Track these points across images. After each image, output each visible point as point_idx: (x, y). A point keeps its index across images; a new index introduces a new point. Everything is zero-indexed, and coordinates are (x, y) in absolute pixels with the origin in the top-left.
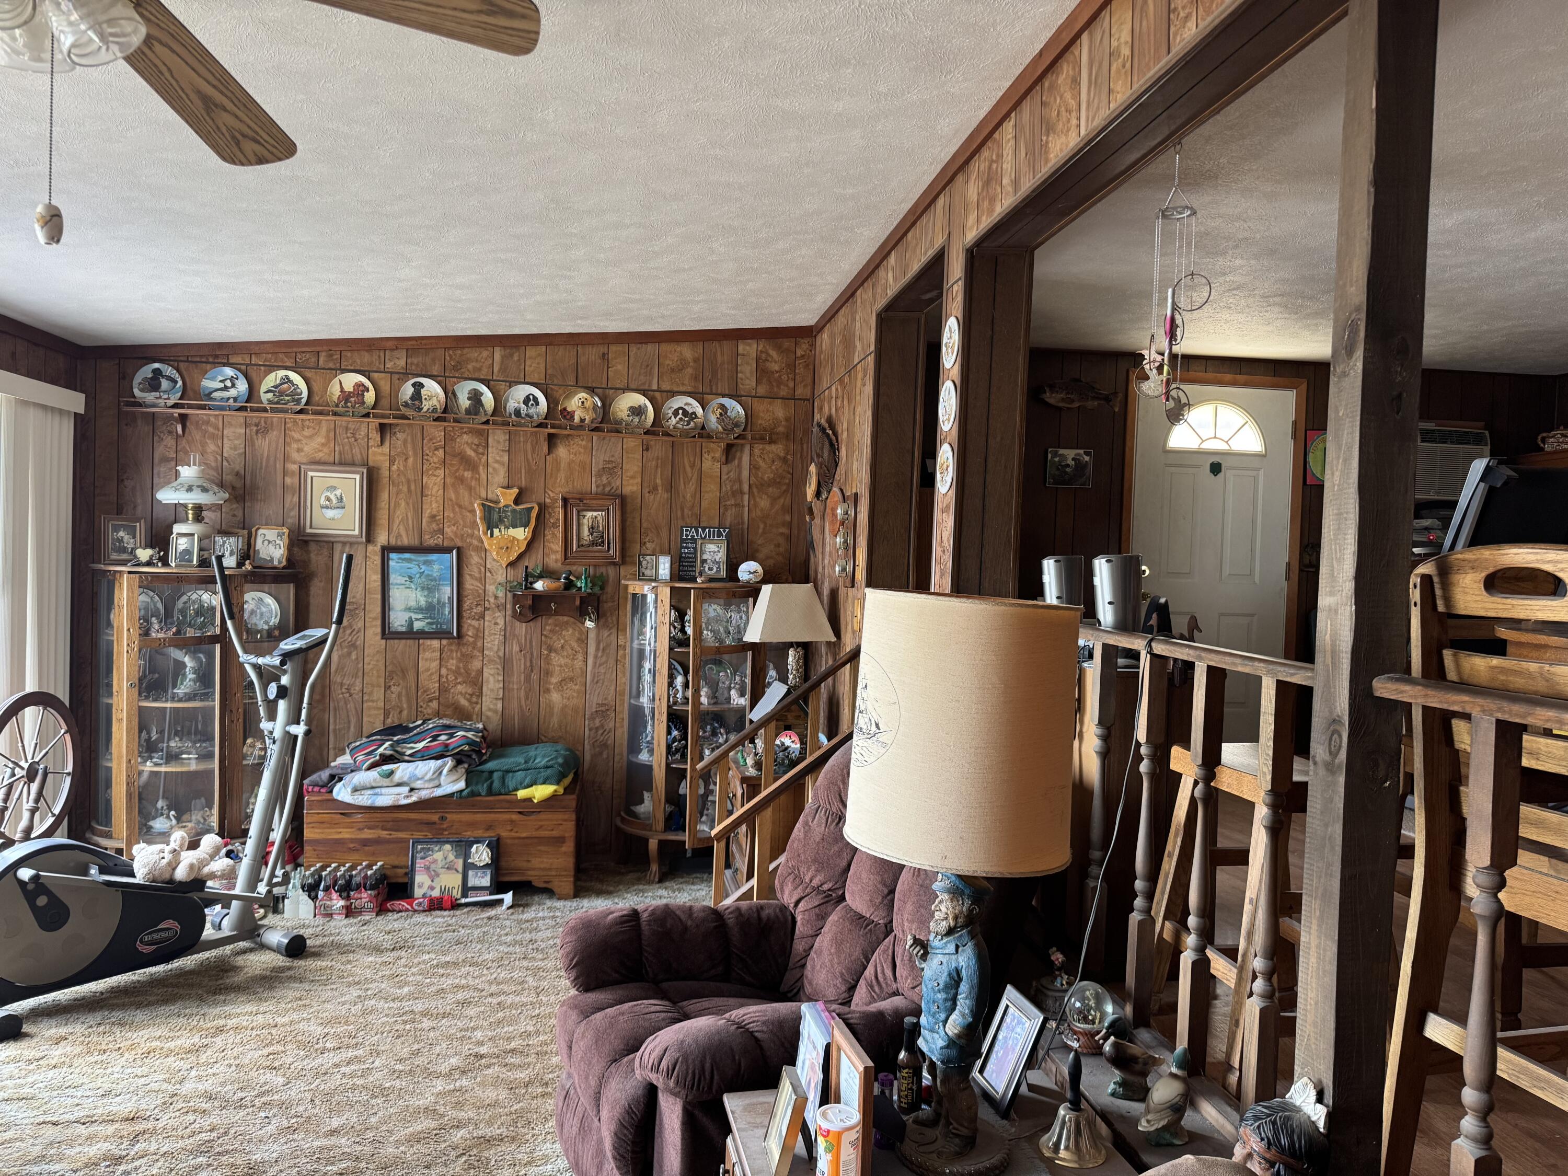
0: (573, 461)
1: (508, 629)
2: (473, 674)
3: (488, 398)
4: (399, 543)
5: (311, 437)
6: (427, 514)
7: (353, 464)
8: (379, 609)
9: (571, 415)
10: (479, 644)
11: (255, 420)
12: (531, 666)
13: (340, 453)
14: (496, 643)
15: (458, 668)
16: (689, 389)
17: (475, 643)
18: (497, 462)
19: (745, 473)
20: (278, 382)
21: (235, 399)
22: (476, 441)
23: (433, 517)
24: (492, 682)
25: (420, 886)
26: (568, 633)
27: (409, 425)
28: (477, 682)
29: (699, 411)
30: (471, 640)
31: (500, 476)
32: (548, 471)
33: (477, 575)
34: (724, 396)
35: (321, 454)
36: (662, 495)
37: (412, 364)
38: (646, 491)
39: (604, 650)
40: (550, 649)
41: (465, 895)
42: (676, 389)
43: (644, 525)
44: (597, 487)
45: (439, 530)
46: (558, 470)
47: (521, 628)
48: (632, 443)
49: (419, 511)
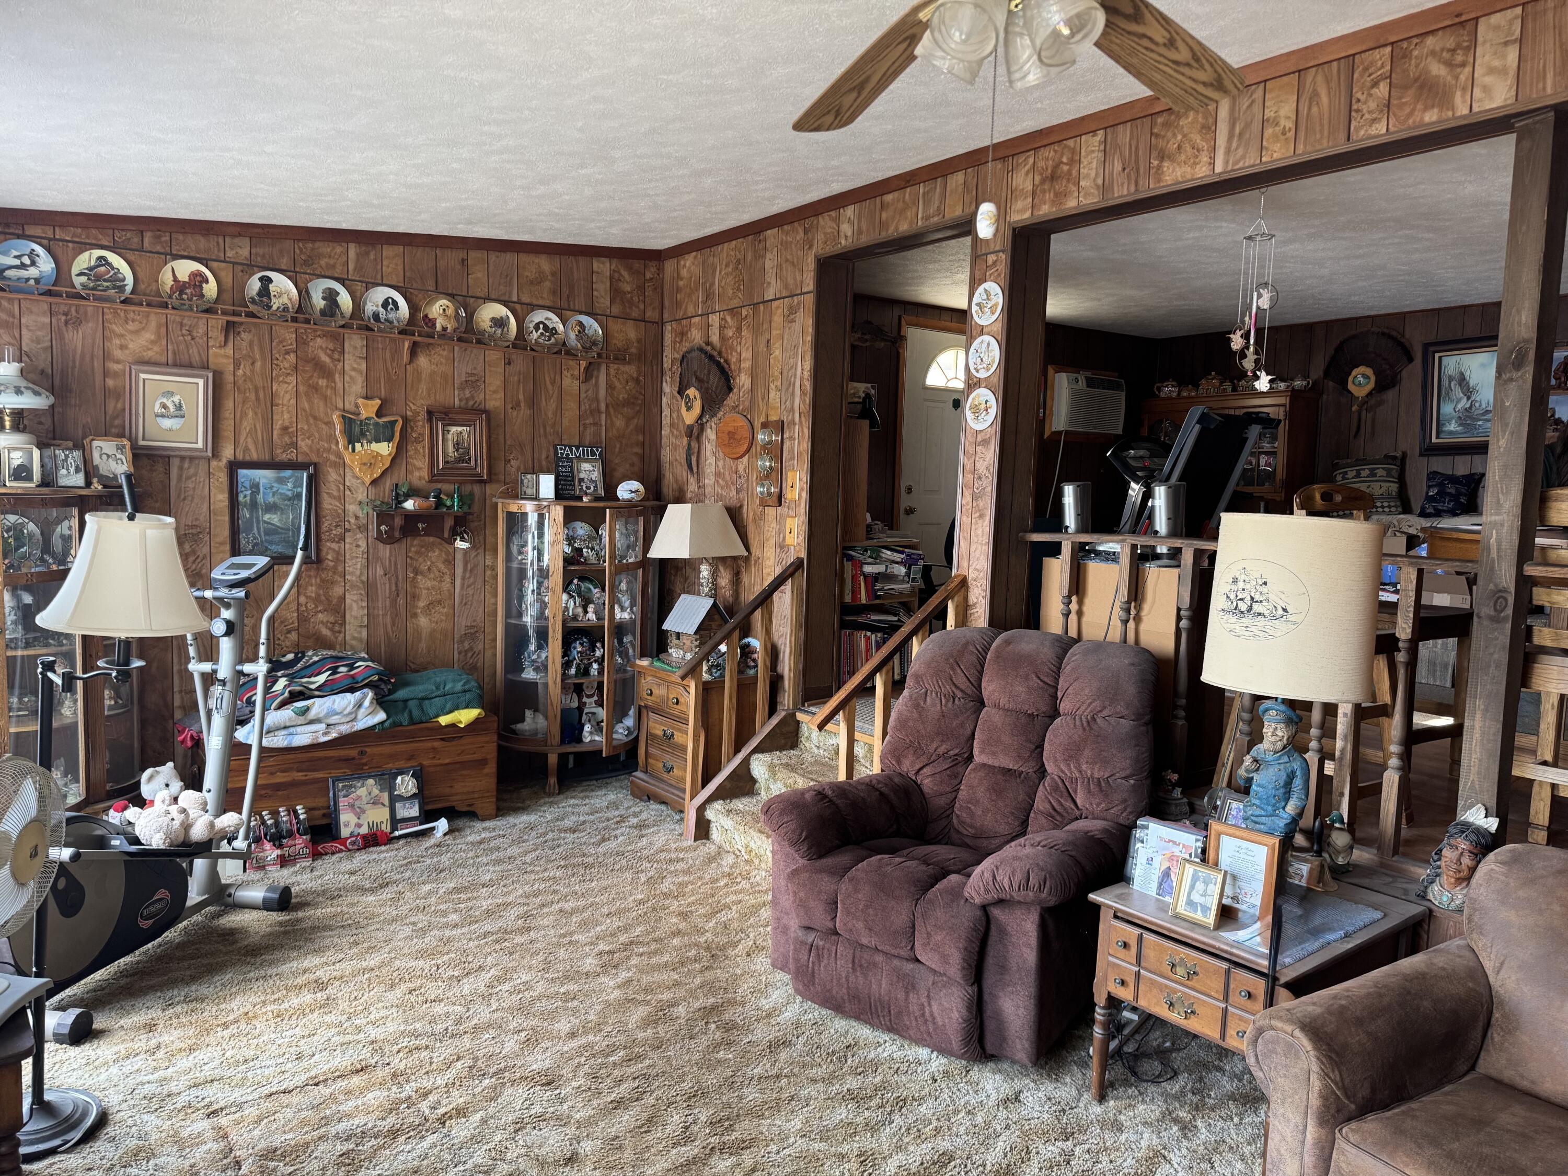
0: (435, 372)
1: (371, 551)
2: (335, 601)
3: (345, 300)
4: (248, 458)
5: (137, 332)
6: (277, 426)
7: (190, 366)
8: (227, 533)
9: (432, 323)
10: (340, 569)
11: (63, 308)
12: (397, 590)
13: (174, 353)
14: (359, 566)
15: (318, 595)
16: (548, 303)
17: (335, 567)
18: (354, 369)
19: (602, 393)
20: (93, 263)
21: (37, 281)
22: (331, 346)
23: (285, 429)
24: (356, 609)
25: (346, 826)
26: (434, 554)
27: (255, 325)
28: (338, 610)
29: (560, 328)
30: (331, 564)
31: (358, 387)
32: (409, 381)
33: (335, 493)
34: (581, 313)
35: (150, 353)
36: (525, 411)
37: (256, 254)
38: (509, 406)
39: (471, 571)
40: (417, 572)
41: (394, 828)
42: (535, 302)
43: (508, 442)
44: (460, 400)
45: (292, 443)
46: (420, 380)
47: (385, 551)
48: (494, 355)
49: (269, 421)
